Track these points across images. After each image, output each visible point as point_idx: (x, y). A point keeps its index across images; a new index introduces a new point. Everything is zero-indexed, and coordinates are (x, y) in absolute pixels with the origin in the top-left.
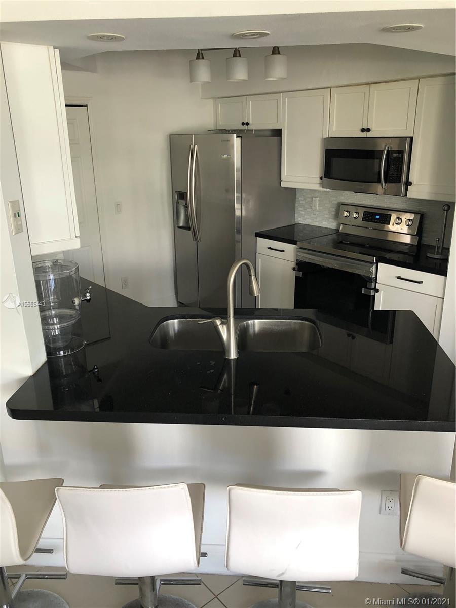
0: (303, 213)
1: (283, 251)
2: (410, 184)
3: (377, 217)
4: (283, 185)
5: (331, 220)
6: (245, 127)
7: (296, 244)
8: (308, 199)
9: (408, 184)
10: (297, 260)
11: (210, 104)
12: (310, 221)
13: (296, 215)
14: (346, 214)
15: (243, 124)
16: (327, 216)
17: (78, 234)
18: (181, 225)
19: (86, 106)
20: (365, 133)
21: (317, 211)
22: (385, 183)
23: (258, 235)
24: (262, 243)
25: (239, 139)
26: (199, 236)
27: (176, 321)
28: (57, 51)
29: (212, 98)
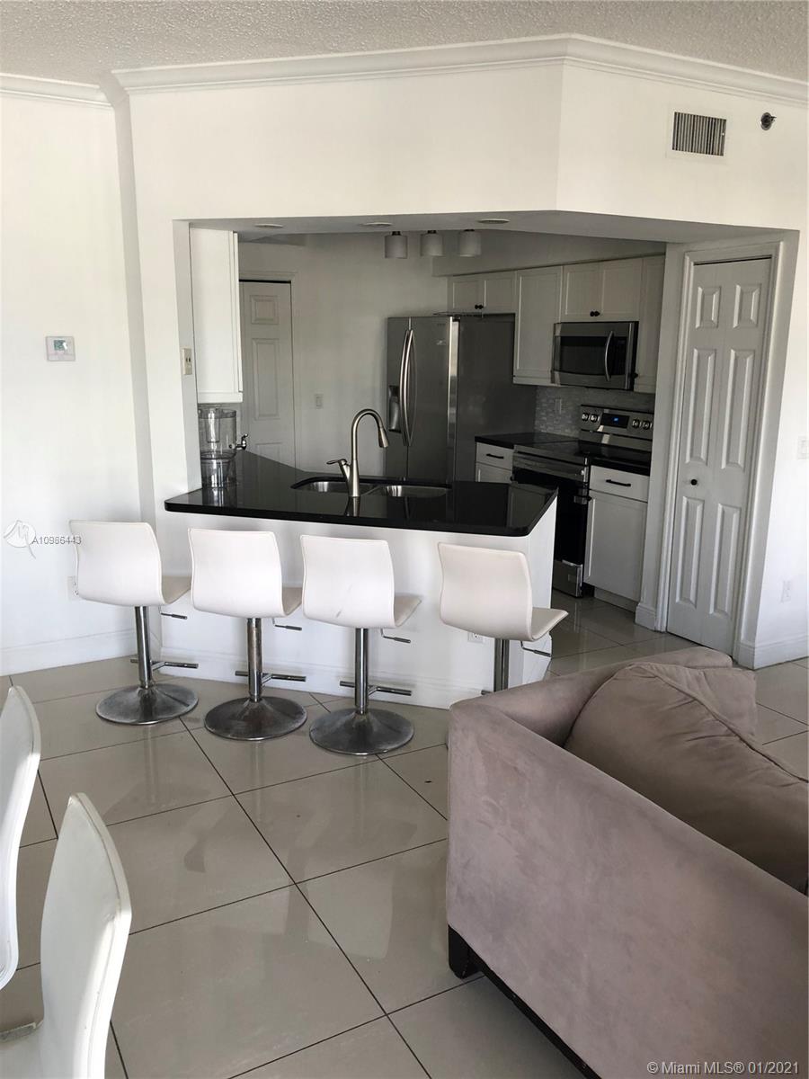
0: (545, 418)
1: (502, 458)
2: (637, 375)
3: (616, 420)
4: (516, 381)
5: (573, 427)
6: (479, 311)
7: (513, 448)
8: (551, 401)
9: (633, 375)
10: (514, 467)
11: (444, 282)
12: (552, 428)
13: (537, 422)
14: (584, 417)
15: (476, 307)
16: (570, 422)
17: (241, 390)
18: (393, 428)
19: (290, 282)
20: (594, 317)
21: (560, 416)
22: (611, 374)
23: (479, 439)
24: (483, 448)
25: (457, 323)
26: (410, 440)
27: (326, 483)
28: (236, 234)
29: (445, 276)
